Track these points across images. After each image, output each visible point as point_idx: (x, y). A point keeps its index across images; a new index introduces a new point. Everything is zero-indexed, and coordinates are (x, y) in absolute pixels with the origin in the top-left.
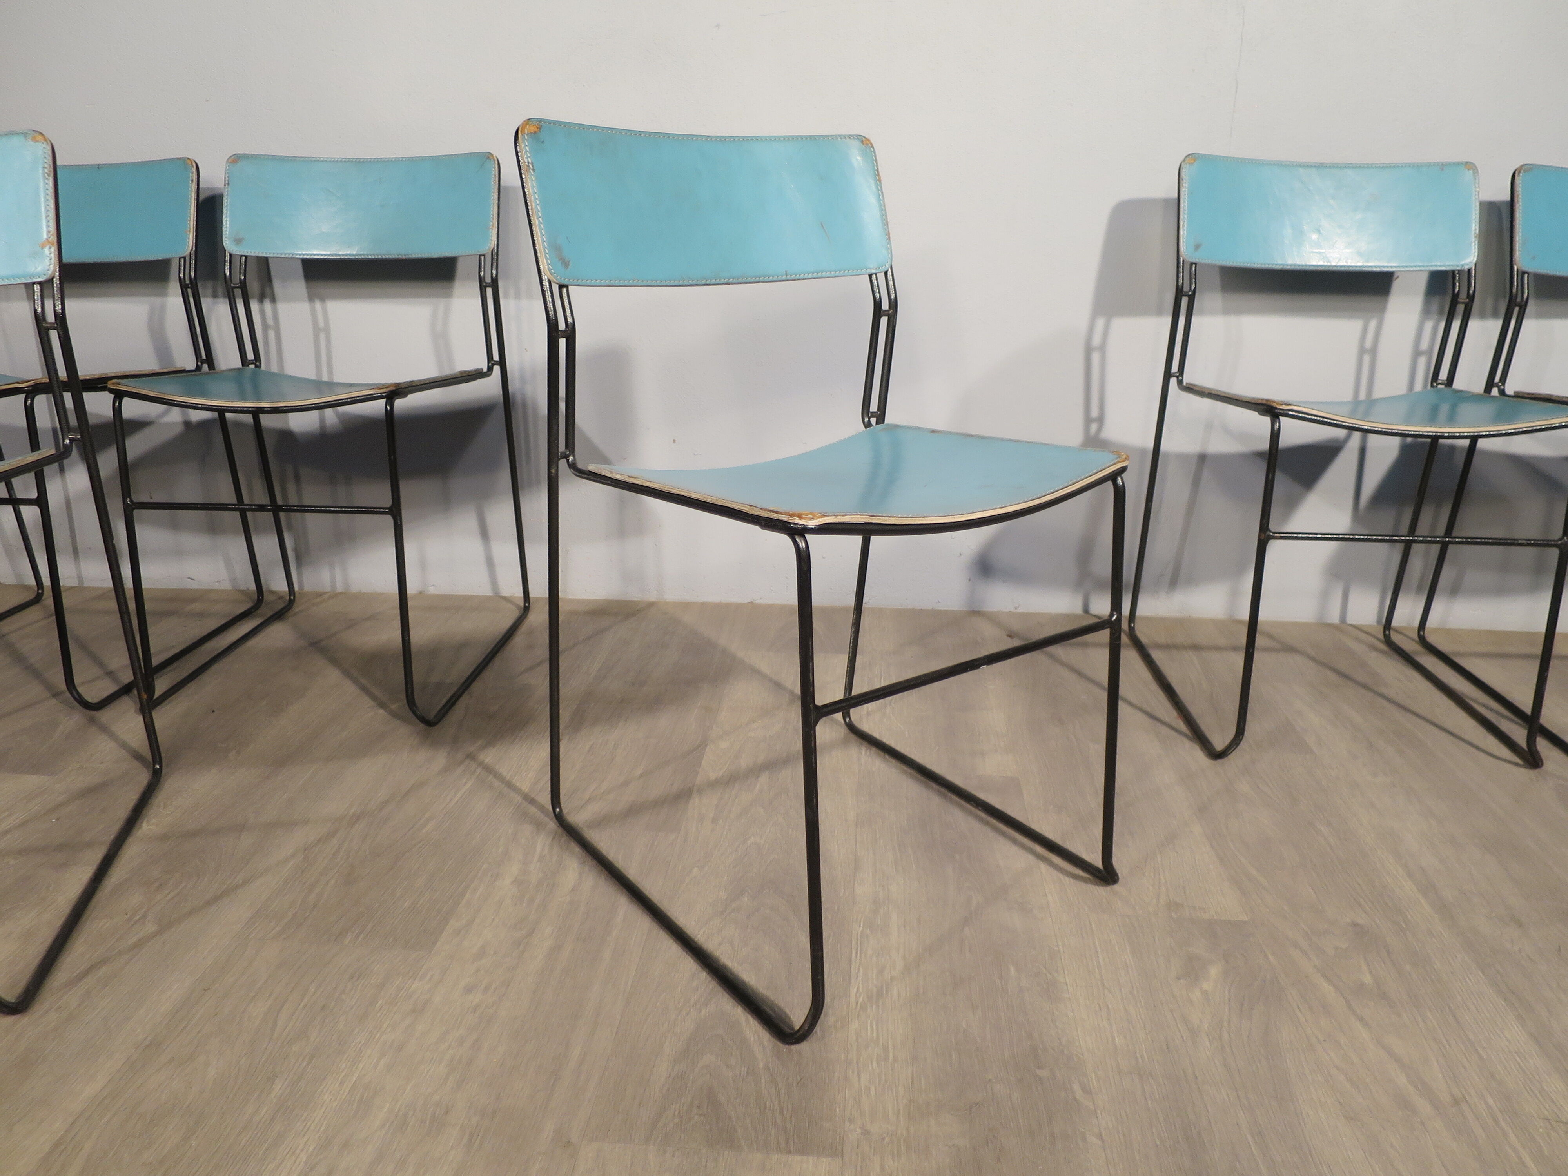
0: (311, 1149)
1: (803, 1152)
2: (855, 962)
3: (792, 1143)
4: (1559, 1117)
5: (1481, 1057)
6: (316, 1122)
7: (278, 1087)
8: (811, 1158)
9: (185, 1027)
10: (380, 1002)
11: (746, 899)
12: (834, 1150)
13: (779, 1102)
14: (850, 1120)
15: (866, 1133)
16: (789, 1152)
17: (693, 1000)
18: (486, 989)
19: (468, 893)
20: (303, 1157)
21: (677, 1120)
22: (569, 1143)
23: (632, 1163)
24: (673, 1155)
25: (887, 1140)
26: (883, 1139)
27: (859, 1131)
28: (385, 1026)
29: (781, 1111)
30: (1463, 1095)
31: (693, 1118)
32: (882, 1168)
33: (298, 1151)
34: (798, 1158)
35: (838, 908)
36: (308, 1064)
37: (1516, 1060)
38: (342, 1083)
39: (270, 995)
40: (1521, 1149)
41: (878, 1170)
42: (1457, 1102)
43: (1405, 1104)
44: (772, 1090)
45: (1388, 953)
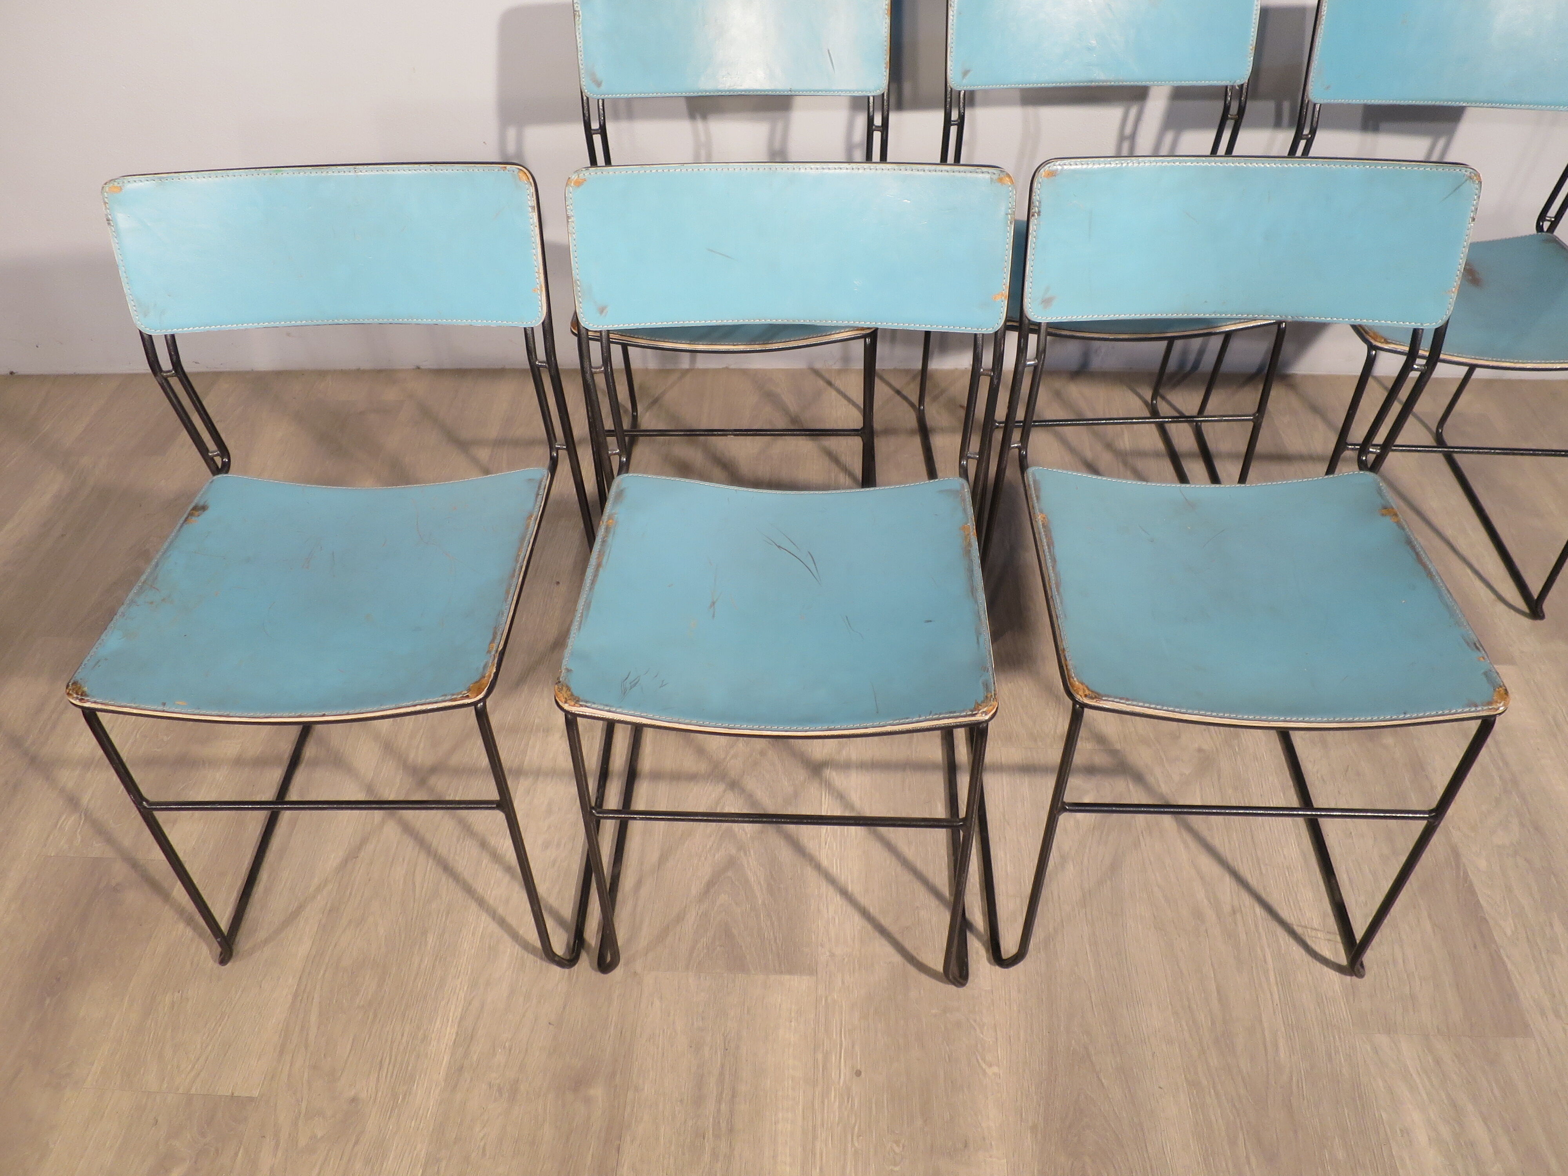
0: (465, 988)
1: (790, 972)
2: (825, 804)
3: (783, 966)
4: (1300, 922)
5: (1261, 873)
6: (463, 966)
7: (431, 939)
8: (796, 977)
9: (350, 894)
10: (484, 862)
11: (741, 745)
12: (812, 971)
13: (773, 933)
14: (822, 946)
15: (832, 955)
16: (781, 973)
17: (708, 847)
18: (558, 845)
19: (528, 751)
20: (462, 995)
21: (705, 951)
22: (635, 973)
23: (679, 987)
24: (706, 979)
25: (846, 960)
26: (844, 959)
27: (828, 954)
28: (492, 882)
29: (775, 939)
30: (1240, 906)
31: (716, 948)
32: (843, 982)
33: (457, 991)
34: (787, 977)
35: (812, 750)
36: (446, 919)
37: (1285, 874)
38: (473, 934)
39: (404, 860)
40: (1267, 949)
41: (840, 983)
42: (1234, 912)
43: (1198, 915)
44: (769, 923)
45: (1219, 778)
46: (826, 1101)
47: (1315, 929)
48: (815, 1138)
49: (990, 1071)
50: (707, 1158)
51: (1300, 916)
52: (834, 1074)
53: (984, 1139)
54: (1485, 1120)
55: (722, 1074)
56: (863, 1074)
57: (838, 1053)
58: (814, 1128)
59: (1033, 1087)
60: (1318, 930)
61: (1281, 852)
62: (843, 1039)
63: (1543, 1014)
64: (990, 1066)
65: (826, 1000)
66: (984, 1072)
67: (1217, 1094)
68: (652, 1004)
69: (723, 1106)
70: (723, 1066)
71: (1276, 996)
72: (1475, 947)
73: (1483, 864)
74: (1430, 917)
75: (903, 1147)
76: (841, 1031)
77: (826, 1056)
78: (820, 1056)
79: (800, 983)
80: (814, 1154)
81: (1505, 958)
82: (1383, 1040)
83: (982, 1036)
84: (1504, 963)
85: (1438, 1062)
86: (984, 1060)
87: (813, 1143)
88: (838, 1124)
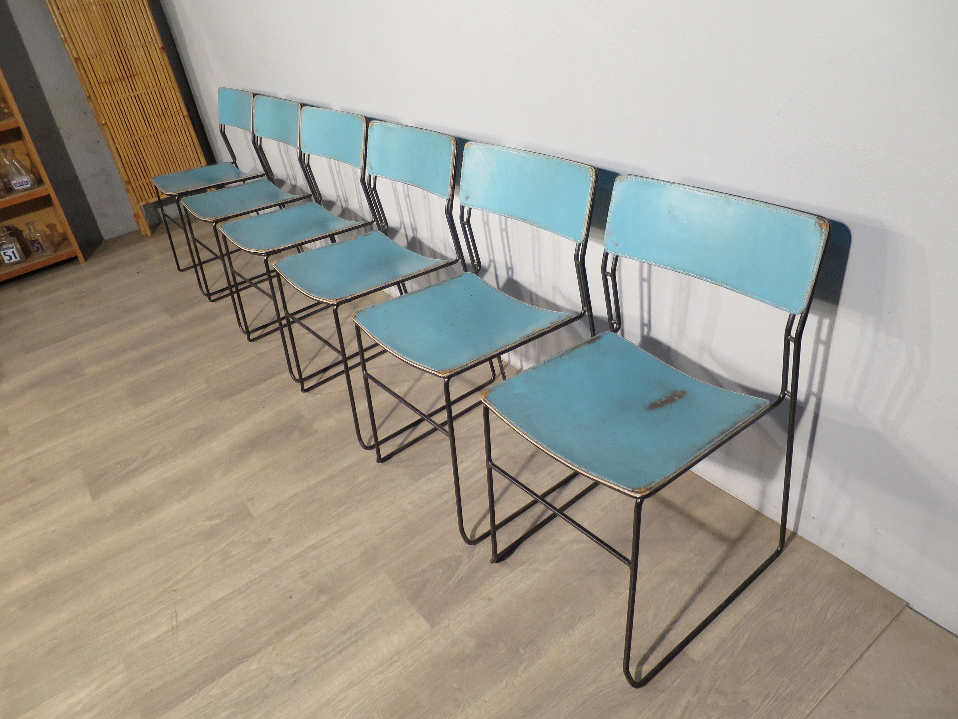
16: (423, 616)
27: (447, 624)
44: (442, 594)
47: (177, 621)
48: (358, 684)
50: (322, 653)
52: (391, 669)
55: (361, 631)
57: (402, 664)
62: (411, 660)
65: (424, 641)
68: (372, 586)
69: (348, 642)
70: (364, 629)
72: (193, 683)
73: (254, 667)
76: (414, 657)
78: (396, 658)
79: (424, 625)
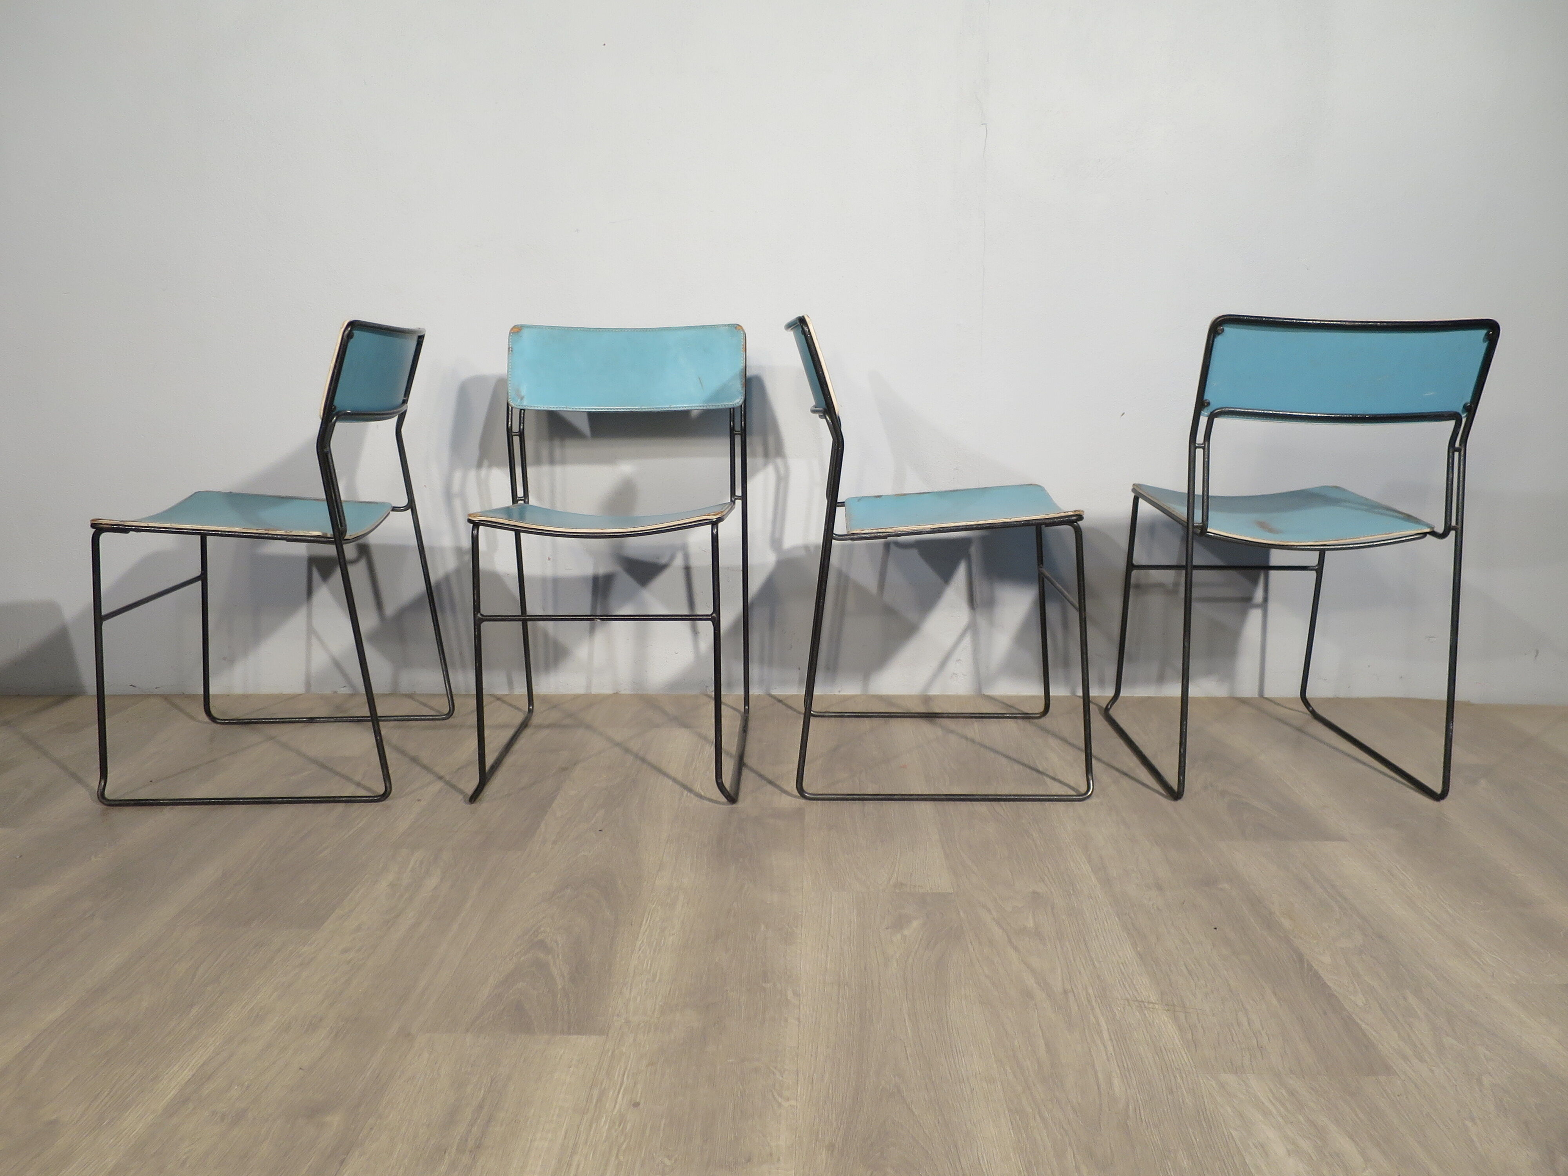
0: (217, 1044)
1: (579, 1033)
3: (573, 1028)
5: (1094, 967)
6: (222, 1029)
7: (195, 1011)
8: (584, 1036)
9: (125, 979)
12: (603, 1031)
13: (568, 1007)
15: (628, 1022)
16: (569, 1034)
17: (516, 952)
19: (351, 893)
20: (212, 1048)
21: (491, 1019)
22: (409, 1034)
23: (453, 1044)
25: (642, 1025)
27: (623, 1021)
28: (279, 974)
29: (569, 1012)
30: (1072, 989)
33: (207, 1046)
34: (575, 1037)
36: (219, 997)
37: (1120, 968)
38: (244, 1007)
39: (191, 959)
40: (1101, 1017)
42: (1065, 992)
43: (1028, 994)
44: (565, 1001)
45: (1053, 908)
46: (594, 1126)
47: (1152, 1003)
48: (574, 1153)
49: (786, 1104)
50: (443, 1168)
51: (1136, 995)
52: (609, 1105)
53: (771, 1155)
54: (1351, 1138)
55: (480, 1107)
56: (641, 1106)
57: (617, 1091)
58: (575, 1145)
59: (834, 1115)
60: (1156, 1003)
61: (1116, 954)
62: (625, 1079)
63: (1405, 1058)
64: (788, 1099)
65: (613, 1052)
66: (780, 1105)
67: (1043, 1119)
68: (420, 1055)
69: (475, 1129)
70: (483, 1100)
71: (1110, 1049)
72: (1325, 1013)
73: (1327, 959)
74: (1275, 994)
75: (676, 1160)
76: (624, 1074)
77: (602, 1093)
78: (596, 1093)
79: (587, 1041)
80: (569, 1165)
81: (1359, 1022)
82: (1230, 1079)
83: (781, 1078)
84: (1357, 1024)
85: (1292, 1093)
86: (781, 1096)
87: (571, 1156)
88: (605, 1141)
